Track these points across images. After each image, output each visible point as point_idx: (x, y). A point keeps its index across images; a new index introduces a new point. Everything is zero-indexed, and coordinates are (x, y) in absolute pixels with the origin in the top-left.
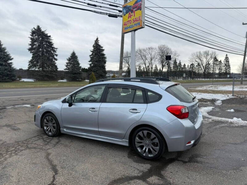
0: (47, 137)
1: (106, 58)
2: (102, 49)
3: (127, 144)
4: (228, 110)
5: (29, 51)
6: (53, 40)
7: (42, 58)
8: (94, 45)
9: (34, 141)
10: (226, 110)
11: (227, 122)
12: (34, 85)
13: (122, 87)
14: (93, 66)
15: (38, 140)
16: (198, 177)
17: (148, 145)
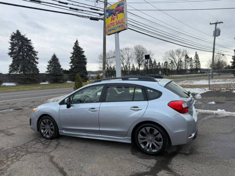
0: (46, 140)
1: (86, 59)
2: (82, 51)
3: (129, 142)
4: (209, 102)
5: (9, 55)
6: (33, 44)
7: (23, 62)
8: (74, 47)
9: (33, 145)
10: (207, 103)
11: (212, 114)
12: (16, 89)
13: (117, 86)
14: (74, 67)
15: (36, 144)
16: (204, 167)
17: (151, 141)
